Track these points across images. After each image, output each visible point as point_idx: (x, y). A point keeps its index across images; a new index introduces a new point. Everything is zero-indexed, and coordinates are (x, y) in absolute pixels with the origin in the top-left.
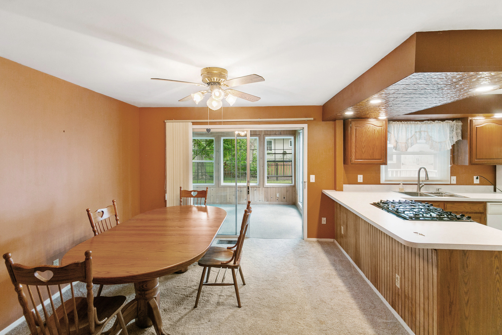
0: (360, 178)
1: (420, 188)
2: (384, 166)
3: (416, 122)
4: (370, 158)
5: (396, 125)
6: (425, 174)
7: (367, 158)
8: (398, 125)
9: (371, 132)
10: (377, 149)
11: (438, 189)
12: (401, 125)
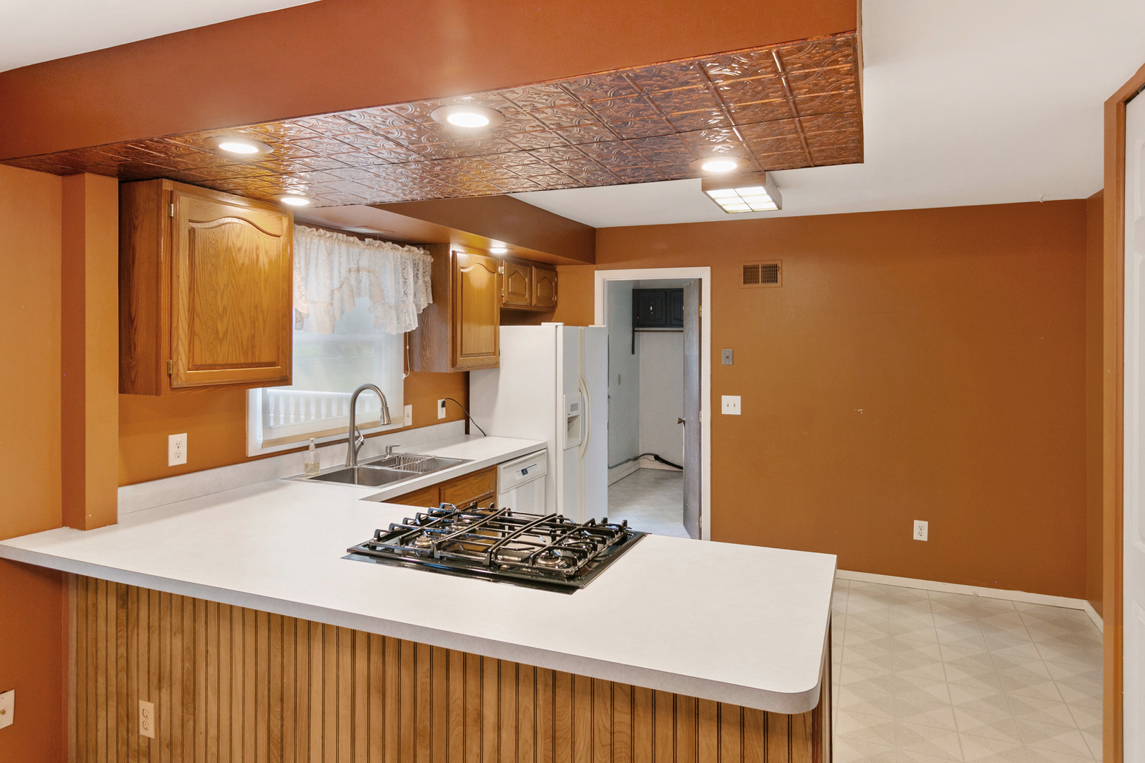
0: (178, 447)
1: (355, 452)
2: (261, 389)
3: (351, 239)
4: (243, 361)
5: (304, 239)
6: (381, 406)
7: (235, 362)
8: (308, 240)
9: (246, 251)
10: (265, 322)
11: (391, 448)
12: (316, 240)
